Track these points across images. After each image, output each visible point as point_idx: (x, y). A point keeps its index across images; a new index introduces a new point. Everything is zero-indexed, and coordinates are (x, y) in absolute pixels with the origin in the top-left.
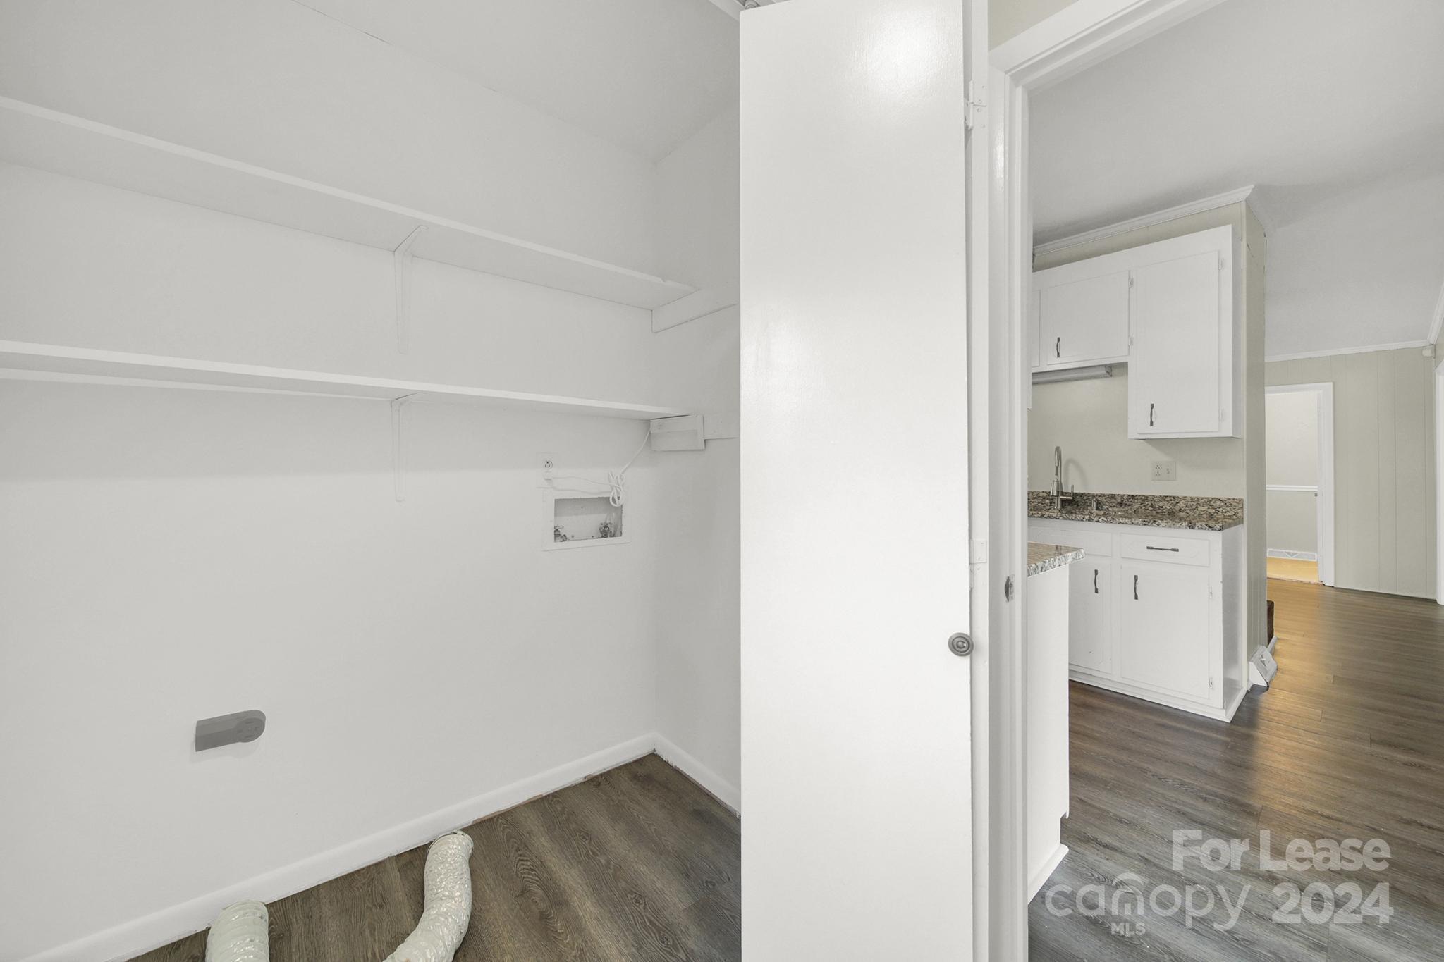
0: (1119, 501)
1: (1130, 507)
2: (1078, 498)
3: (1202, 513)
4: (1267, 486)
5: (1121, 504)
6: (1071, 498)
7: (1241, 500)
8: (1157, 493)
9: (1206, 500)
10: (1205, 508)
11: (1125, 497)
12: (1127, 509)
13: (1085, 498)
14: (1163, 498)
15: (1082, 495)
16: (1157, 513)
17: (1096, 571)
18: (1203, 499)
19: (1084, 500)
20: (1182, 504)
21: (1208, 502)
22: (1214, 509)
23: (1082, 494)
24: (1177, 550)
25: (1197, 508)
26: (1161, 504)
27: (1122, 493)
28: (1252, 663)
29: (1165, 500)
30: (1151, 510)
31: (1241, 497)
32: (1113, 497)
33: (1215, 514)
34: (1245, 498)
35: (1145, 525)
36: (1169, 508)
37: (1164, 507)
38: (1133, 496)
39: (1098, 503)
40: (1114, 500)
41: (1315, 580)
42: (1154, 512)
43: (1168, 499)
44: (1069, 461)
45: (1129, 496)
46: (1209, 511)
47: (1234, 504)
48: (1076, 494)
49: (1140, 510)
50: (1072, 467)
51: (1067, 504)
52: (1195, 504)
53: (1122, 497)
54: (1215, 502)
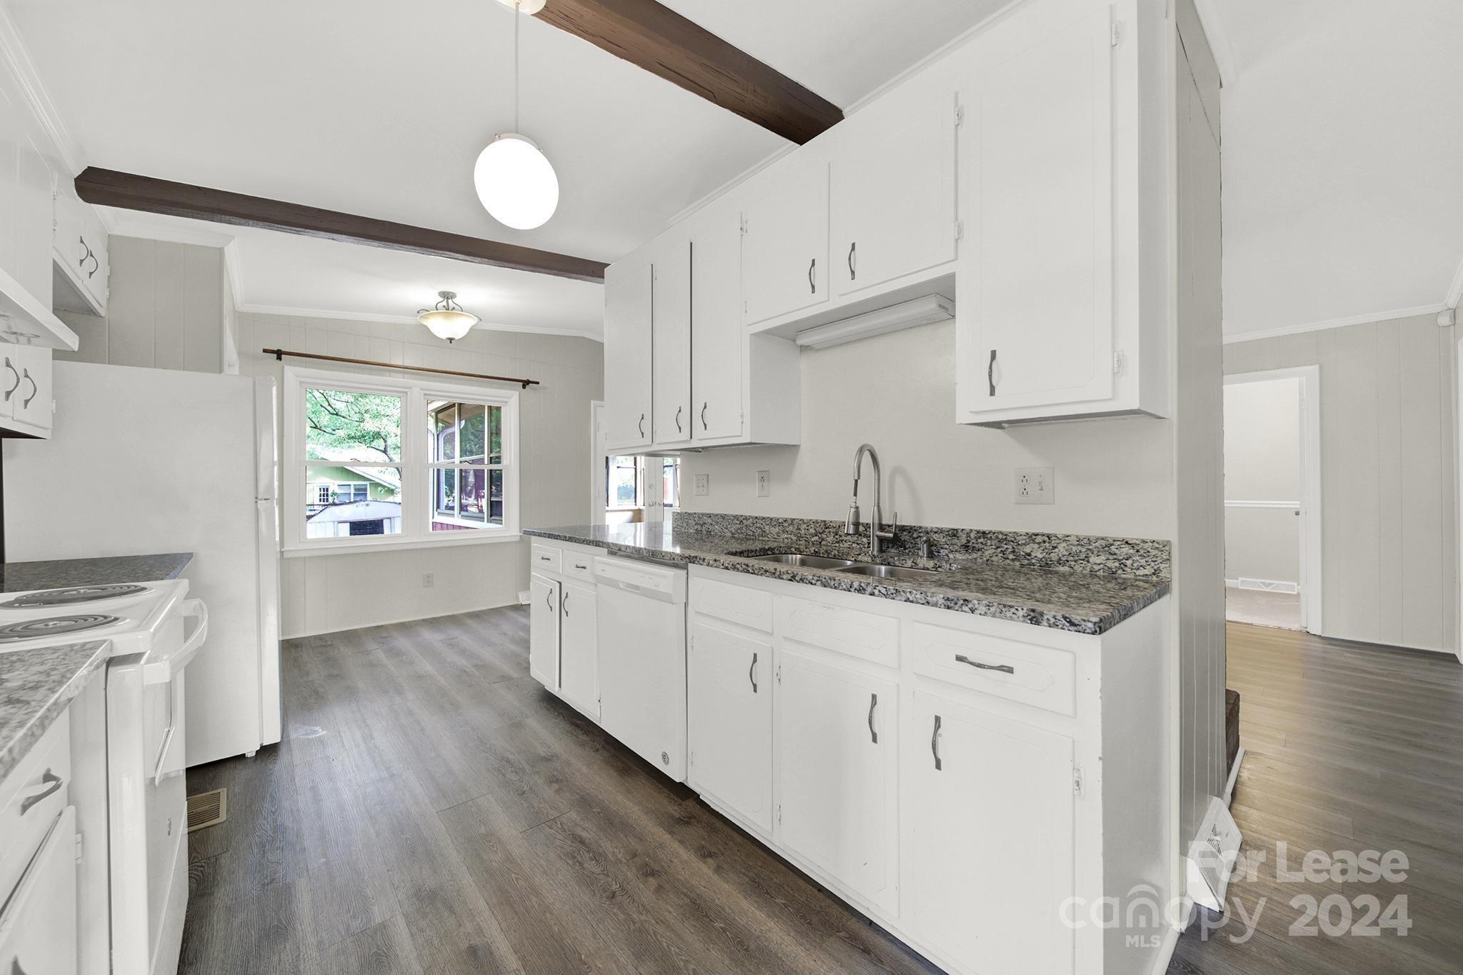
0: (964, 541)
1: (980, 553)
2: (905, 536)
3: (1096, 568)
4: (1225, 501)
5: (966, 547)
6: (891, 535)
7: (1169, 542)
8: (1022, 528)
9: (1104, 543)
10: (1102, 559)
11: (972, 535)
12: (975, 556)
13: (915, 535)
14: (1032, 537)
15: (910, 530)
16: (1022, 566)
17: (874, 697)
18: (1097, 539)
19: (914, 539)
20: (1062, 550)
21: (1107, 546)
22: (1119, 560)
23: (911, 528)
24: (1010, 670)
25: (1087, 559)
26: (1028, 549)
27: (967, 527)
28: (1192, 861)
29: (1034, 541)
30: (1013, 560)
31: (1166, 539)
32: (954, 533)
33: (1120, 572)
34: (1174, 540)
35: (949, 608)
36: (1040, 556)
37: (1033, 554)
38: (984, 533)
39: (930, 544)
40: (955, 541)
41: (1296, 627)
42: (1017, 563)
43: (1039, 539)
44: (897, 471)
45: (978, 532)
46: (1110, 564)
47: (1154, 552)
48: (903, 528)
49: (994, 559)
50: (899, 481)
51: (891, 545)
52: (1084, 550)
53: (968, 535)
54: (1119, 548)
